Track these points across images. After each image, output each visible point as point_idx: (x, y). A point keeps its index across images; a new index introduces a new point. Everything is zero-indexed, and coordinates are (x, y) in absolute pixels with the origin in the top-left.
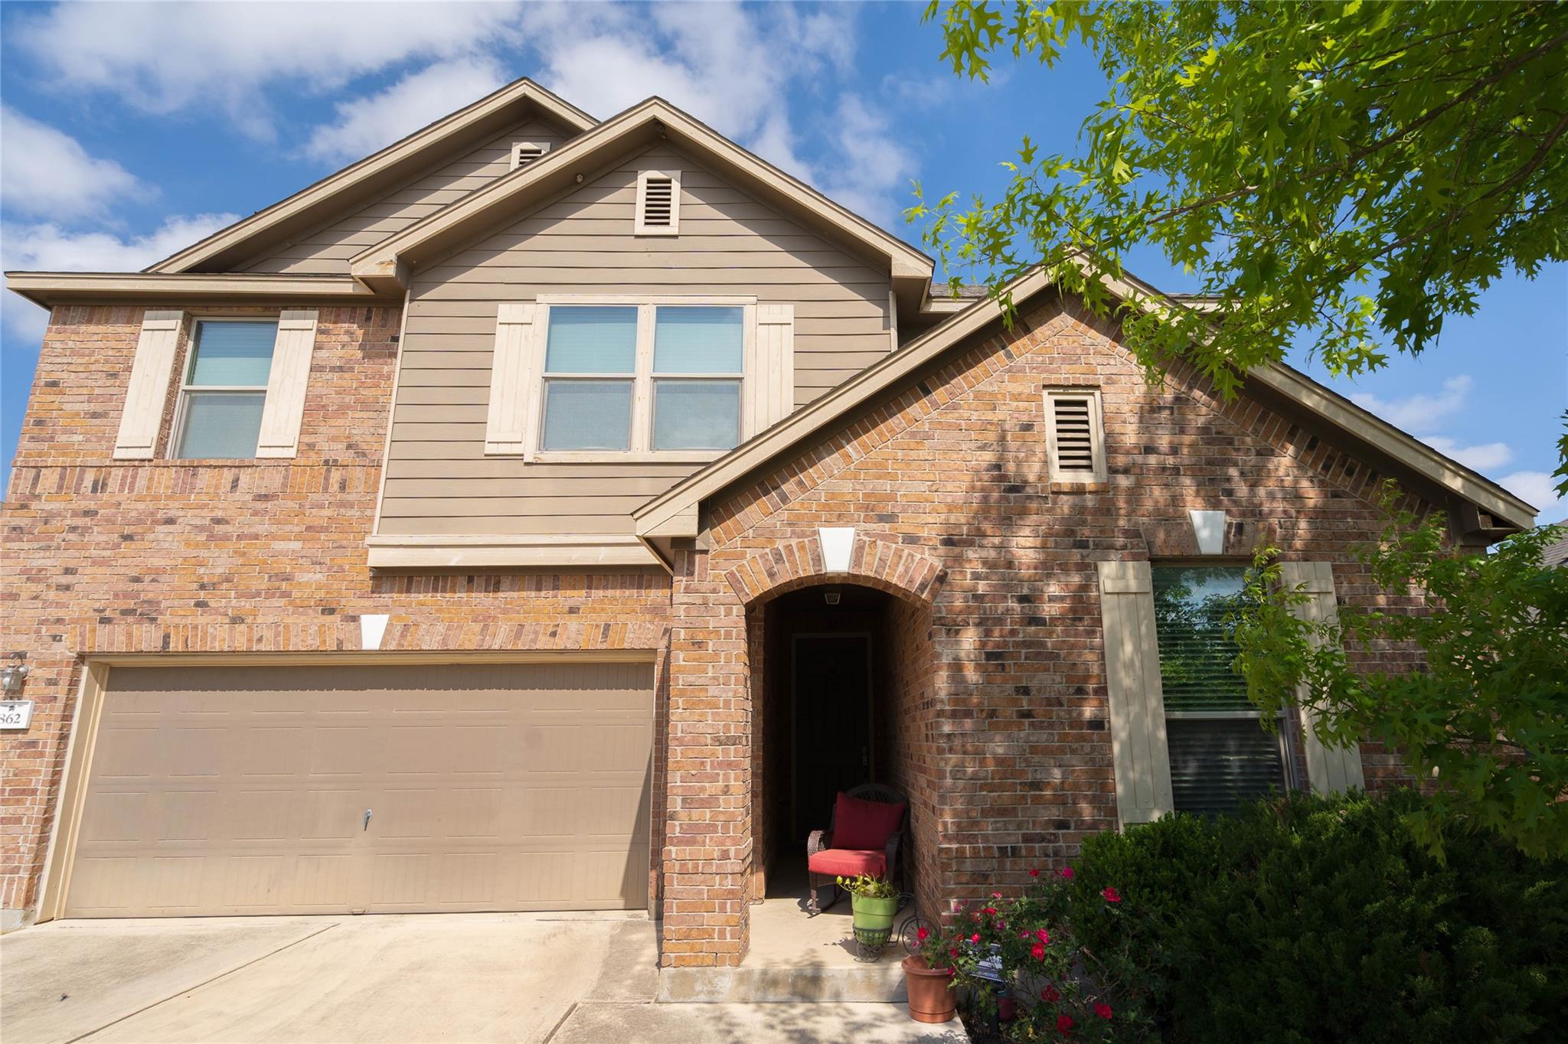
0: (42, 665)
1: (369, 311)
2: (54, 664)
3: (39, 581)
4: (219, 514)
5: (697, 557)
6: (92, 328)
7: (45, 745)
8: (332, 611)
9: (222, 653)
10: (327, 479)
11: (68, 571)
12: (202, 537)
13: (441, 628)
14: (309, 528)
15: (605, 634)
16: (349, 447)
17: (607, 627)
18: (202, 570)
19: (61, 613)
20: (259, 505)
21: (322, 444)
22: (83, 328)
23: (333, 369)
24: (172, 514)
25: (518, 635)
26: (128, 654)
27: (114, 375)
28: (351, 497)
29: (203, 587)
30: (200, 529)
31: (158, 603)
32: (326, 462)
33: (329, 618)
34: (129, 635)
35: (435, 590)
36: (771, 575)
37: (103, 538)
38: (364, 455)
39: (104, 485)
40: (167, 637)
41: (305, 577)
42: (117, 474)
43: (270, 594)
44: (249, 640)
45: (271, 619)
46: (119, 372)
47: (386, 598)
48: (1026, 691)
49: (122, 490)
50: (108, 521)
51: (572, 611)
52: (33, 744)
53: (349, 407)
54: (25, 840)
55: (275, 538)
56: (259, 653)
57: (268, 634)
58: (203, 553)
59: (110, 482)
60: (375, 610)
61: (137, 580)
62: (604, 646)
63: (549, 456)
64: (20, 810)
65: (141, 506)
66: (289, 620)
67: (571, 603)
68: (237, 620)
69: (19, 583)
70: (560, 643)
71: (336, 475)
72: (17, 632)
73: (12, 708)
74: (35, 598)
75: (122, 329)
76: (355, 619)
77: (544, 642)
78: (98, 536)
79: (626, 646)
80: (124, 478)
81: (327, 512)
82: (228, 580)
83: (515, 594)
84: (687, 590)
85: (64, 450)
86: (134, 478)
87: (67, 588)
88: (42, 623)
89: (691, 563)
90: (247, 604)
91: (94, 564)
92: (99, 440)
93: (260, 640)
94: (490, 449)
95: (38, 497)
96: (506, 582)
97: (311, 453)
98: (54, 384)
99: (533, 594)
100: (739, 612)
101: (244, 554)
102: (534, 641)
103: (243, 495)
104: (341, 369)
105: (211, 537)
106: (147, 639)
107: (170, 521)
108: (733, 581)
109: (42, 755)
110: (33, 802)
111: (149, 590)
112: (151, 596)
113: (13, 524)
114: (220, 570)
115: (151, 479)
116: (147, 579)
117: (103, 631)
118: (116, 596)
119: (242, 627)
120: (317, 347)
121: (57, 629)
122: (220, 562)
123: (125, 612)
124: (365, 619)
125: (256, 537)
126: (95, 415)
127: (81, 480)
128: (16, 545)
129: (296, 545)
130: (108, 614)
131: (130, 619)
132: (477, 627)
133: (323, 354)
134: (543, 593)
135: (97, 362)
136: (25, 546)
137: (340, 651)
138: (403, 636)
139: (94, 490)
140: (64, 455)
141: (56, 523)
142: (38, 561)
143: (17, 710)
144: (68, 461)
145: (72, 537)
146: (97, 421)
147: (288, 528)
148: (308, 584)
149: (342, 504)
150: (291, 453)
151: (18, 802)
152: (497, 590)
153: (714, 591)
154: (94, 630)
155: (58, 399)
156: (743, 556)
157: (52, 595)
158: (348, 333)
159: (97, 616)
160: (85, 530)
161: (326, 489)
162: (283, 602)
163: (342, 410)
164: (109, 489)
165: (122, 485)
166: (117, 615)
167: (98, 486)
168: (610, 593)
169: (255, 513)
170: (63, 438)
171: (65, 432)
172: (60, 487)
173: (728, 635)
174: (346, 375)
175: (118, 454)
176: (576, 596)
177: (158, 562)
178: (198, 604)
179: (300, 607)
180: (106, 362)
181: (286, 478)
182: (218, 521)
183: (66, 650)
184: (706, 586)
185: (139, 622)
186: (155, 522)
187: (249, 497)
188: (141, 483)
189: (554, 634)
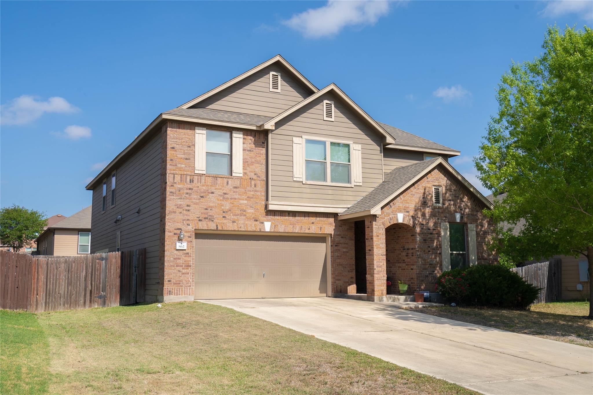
0: (186, 232)
1: (255, 134)
2: (189, 232)
3: (181, 208)
4: (225, 192)
5: (377, 218)
6: (181, 130)
7: (191, 254)
8: (257, 221)
9: (232, 231)
10: (251, 183)
11: (188, 206)
12: (221, 198)
13: (283, 226)
14: (248, 197)
15: (321, 229)
16: (255, 174)
17: (321, 227)
18: (223, 207)
19: (188, 218)
20: (235, 190)
21: (249, 174)
22: (178, 130)
23: (248, 151)
24: (213, 191)
25: (301, 229)
26: (208, 230)
27: (189, 147)
28: (257, 189)
29: (224, 212)
30: (221, 196)
31: (213, 216)
32: (250, 178)
33: (256, 223)
34: (207, 225)
35: (281, 216)
36: (390, 223)
37: (195, 197)
38: (259, 177)
39: (193, 181)
40: (217, 226)
41: (249, 211)
42: (196, 177)
43: (241, 215)
44: (238, 227)
45: (242, 222)
46: (192, 146)
47: (270, 217)
48: (429, 247)
49: (198, 183)
50: (196, 192)
51: (313, 223)
52: (188, 253)
53: (254, 163)
54: (191, 279)
55: (240, 199)
56: (241, 231)
57: (242, 226)
58: (223, 203)
59: (194, 180)
60: (268, 221)
61: (206, 209)
62: (320, 233)
63: (309, 182)
64: (188, 271)
65: (204, 188)
66: (247, 222)
67: (312, 221)
68: (234, 222)
69: (175, 208)
70: (311, 231)
71: (253, 183)
72: (178, 222)
73: (181, 244)
74: (181, 213)
75: (188, 131)
76: (262, 223)
77: (307, 231)
78: (194, 196)
79: (325, 233)
80: (198, 179)
81: (252, 193)
82: (230, 211)
83: (299, 218)
84: (376, 225)
85: (180, 169)
86: (201, 179)
87: (189, 211)
88: (184, 220)
89: (376, 219)
90: (236, 217)
91: (194, 204)
92: (189, 167)
93: (240, 227)
94: (295, 179)
95: (176, 183)
96: (297, 214)
97: (246, 175)
98: (173, 148)
99: (303, 218)
100: (384, 230)
101: (233, 203)
102: (305, 230)
103: (230, 186)
104: (250, 151)
105: (224, 198)
106: (212, 226)
107: (213, 193)
108: (383, 224)
109: (191, 256)
110: (191, 269)
111: (211, 213)
112: (211, 214)
113: (170, 191)
114: (227, 208)
115: (205, 180)
116: (209, 209)
117: (200, 223)
118: (202, 213)
119: (235, 224)
120: (244, 143)
121: (188, 222)
122: (227, 206)
123: (205, 218)
124: (265, 223)
125: (235, 199)
126: (186, 159)
127: (186, 179)
128: (172, 197)
129: (245, 202)
130: (200, 219)
131: (206, 220)
132: (292, 226)
133: (245, 145)
134: (306, 218)
135: (184, 142)
136: (175, 198)
137: (260, 231)
138: (275, 228)
139: (190, 182)
140: (180, 171)
141: (181, 191)
142: (179, 202)
143: (183, 244)
144: (182, 173)
145: (187, 196)
146: (188, 161)
147: (243, 197)
148: (250, 213)
149: (256, 191)
150: (241, 175)
151: (187, 269)
152: (295, 216)
153: (380, 225)
154: (198, 223)
155: (174, 152)
156: (384, 218)
157: (185, 212)
158: (250, 139)
159: (198, 219)
160: (190, 194)
161: (251, 186)
162: (244, 217)
163: (252, 163)
164: (194, 182)
165: (198, 181)
166: (203, 219)
167: (191, 181)
168: (321, 219)
169: (234, 192)
170: (179, 165)
171: (179, 164)
172: (181, 181)
173: (383, 234)
174: (252, 153)
175: (196, 172)
176: (313, 219)
177: (211, 205)
178: (223, 217)
179: (249, 219)
180: (187, 142)
181: (240, 182)
182: (225, 194)
183: (191, 228)
184: (379, 224)
185: (209, 221)
186: (208, 193)
187: (232, 187)
188: (203, 181)
189: (309, 229)
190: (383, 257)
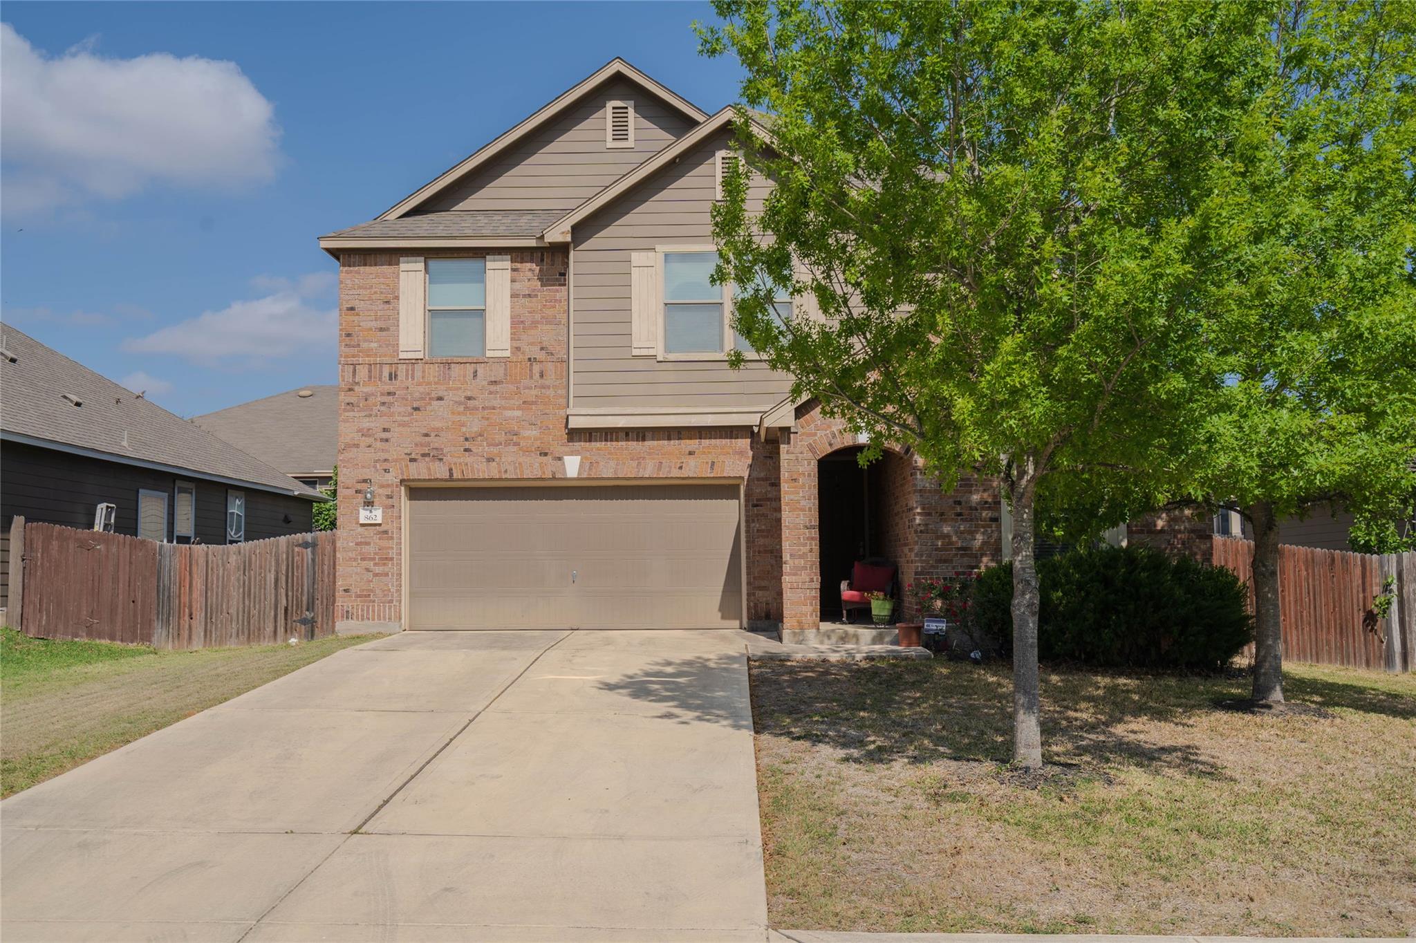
0: (382, 486)
1: (543, 255)
2: (388, 486)
3: (370, 436)
4: (469, 394)
5: (792, 435)
6: (368, 269)
7: (392, 533)
8: (546, 454)
9: (484, 480)
10: (531, 370)
11: (385, 430)
12: (461, 408)
13: (612, 464)
14: (524, 402)
15: (712, 468)
16: (542, 349)
17: (713, 463)
18: (464, 429)
19: (386, 456)
20: (493, 388)
21: (526, 348)
22: (362, 269)
23: (524, 296)
24: (440, 394)
25: (660, 468)
26: (430, 480)
27: (388, 302)
28: (547, 383)
29: (467, 439)
30: (460, 403)
31: (442, 449)
32: (530, 359)
33: (544, 459)
34: (429, 469)
35: (606, 440)
36: (831, 445)
37: (402, 409)
38: (552, 354)
39: (396, 376)
40: (451, 470)
41: (527, 433)
42: (402, 368)
43: (507, 444)
44: (500, 472)
45: (510, 459)
46: (391, 300)
47: (578, 445)
48: (959, 503)
49: (407, 379)
50: (403, 399)
51: (691, 453)
52: (386, 532)
53: (538, 322)
54: (393, 585)
55: (505, 408)
56: (507, 479)
57: (511, 468)
58: (463, 418)
59: (399, 373)
60: (572, 453)
61: (427, 435)
62: (712, 475)
63: (672, 357)
64: (386, 569)
65: (421, 389)
66: (521, 460)
67: (690, 448)
68: (490, 460)
69: (357, 436)
70: (685, 473)
71: (536, 368)
72: (363, 467)
73: (371, 512)
74: (369, 446)
75: (386, 269)
76: (560, 459)
77: (675, 473)
78: (398, 408)
79: (725, 475)
80: (407, 371)
81: (534, 392)
82: (481, 435)
83: (655, 443)
84: (788, 452)
85: (368, 353)
86: (413, 370)
87: (387, 440)
88: (376, 461)
89: (789, 439)
90: (495, 450)
91: (400, 425)
92: (388, 346)
93: (506, 471)
94: (636, 352)
95: (358, 383)
96: (648, 435)
97: (519, 353)
98: (352, 309)
99: (666, 442)
100: (814, 464)
101: (488, 419)
102: (670, 472)
103: (482, 381)
104: (529, 296)
105: (466, 408)
106: (439, 471)
107: (440, 399)
108: (811, 448)
109: (392, 538)
110: (393, 564)
111: (435, 442)
112: (436, 445)
113: (347, 401)
114: (475, 429)
115: (424, 372)
116: (433, 434)
117: (413, 466)
118: (416, 445)
119: (494, 463)
120: (513, 281)
121: (386, 465)
122: (474, 425)
123: (424, 455)
124: (567, 459)
125: (494, 408)
126: (381, 330)
127: (381, 372)
128: (351, 414)
129: (518, 413)
130: (413, 456)
131: (427, 459)
132: (634, 464)
133: (517, 285)
134: (672, 442)
135: (375, 293)
136: (357, 414)
137: (554, 478)
138: (590, 469)
139: (391, 379)
140: (368, 356)
141: (371, 400)
142: (366, 424)
143: (374, 512)
144: (372, 360)
145: (383, 408)
146: (384, 333)
147: (512, 402)
148: (529, 438)
149: (543, 387)
150: (507, 354)
151: (384, 564)
152: (644, 439)
153: (801, 453)
154: (407, 466)
155: (356, 318)
156: (815, 434)
157: (379, 444)
158: (530, 269)
159: (408, 458)
160: (390, 405)
161: (531, 377)
162: (515, 448)
163: (535, 324)
164: (399, 378)
165: (407, 375)
166: (419, 457)
167: (394, 376)
168: (713, 441)
169: (491, 393)
170: (365, 345)
171: (366, 341)
172: (370, 377)
173: (809, 475)
174: (534, 300)
175: (402, 356)
176: (693, 444)
177: (438, 424)
178: (466, 450)
179: (526, 451)
180: (381, 293)
181: (506, 370)
182: (469, 398)
183: (393, 478)
184: (797, 450)
185: (432, 461)
186: (430, 399)
187: (485, 383)
188: (418, 374)
189: (681, 468)
190: (810, 533)
